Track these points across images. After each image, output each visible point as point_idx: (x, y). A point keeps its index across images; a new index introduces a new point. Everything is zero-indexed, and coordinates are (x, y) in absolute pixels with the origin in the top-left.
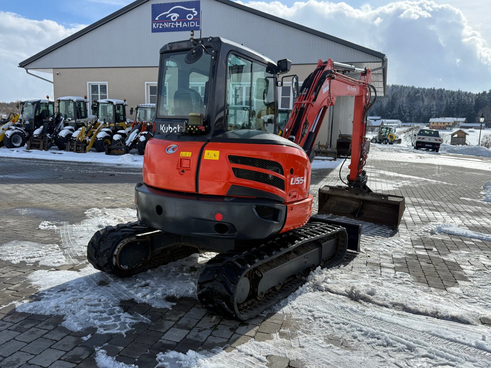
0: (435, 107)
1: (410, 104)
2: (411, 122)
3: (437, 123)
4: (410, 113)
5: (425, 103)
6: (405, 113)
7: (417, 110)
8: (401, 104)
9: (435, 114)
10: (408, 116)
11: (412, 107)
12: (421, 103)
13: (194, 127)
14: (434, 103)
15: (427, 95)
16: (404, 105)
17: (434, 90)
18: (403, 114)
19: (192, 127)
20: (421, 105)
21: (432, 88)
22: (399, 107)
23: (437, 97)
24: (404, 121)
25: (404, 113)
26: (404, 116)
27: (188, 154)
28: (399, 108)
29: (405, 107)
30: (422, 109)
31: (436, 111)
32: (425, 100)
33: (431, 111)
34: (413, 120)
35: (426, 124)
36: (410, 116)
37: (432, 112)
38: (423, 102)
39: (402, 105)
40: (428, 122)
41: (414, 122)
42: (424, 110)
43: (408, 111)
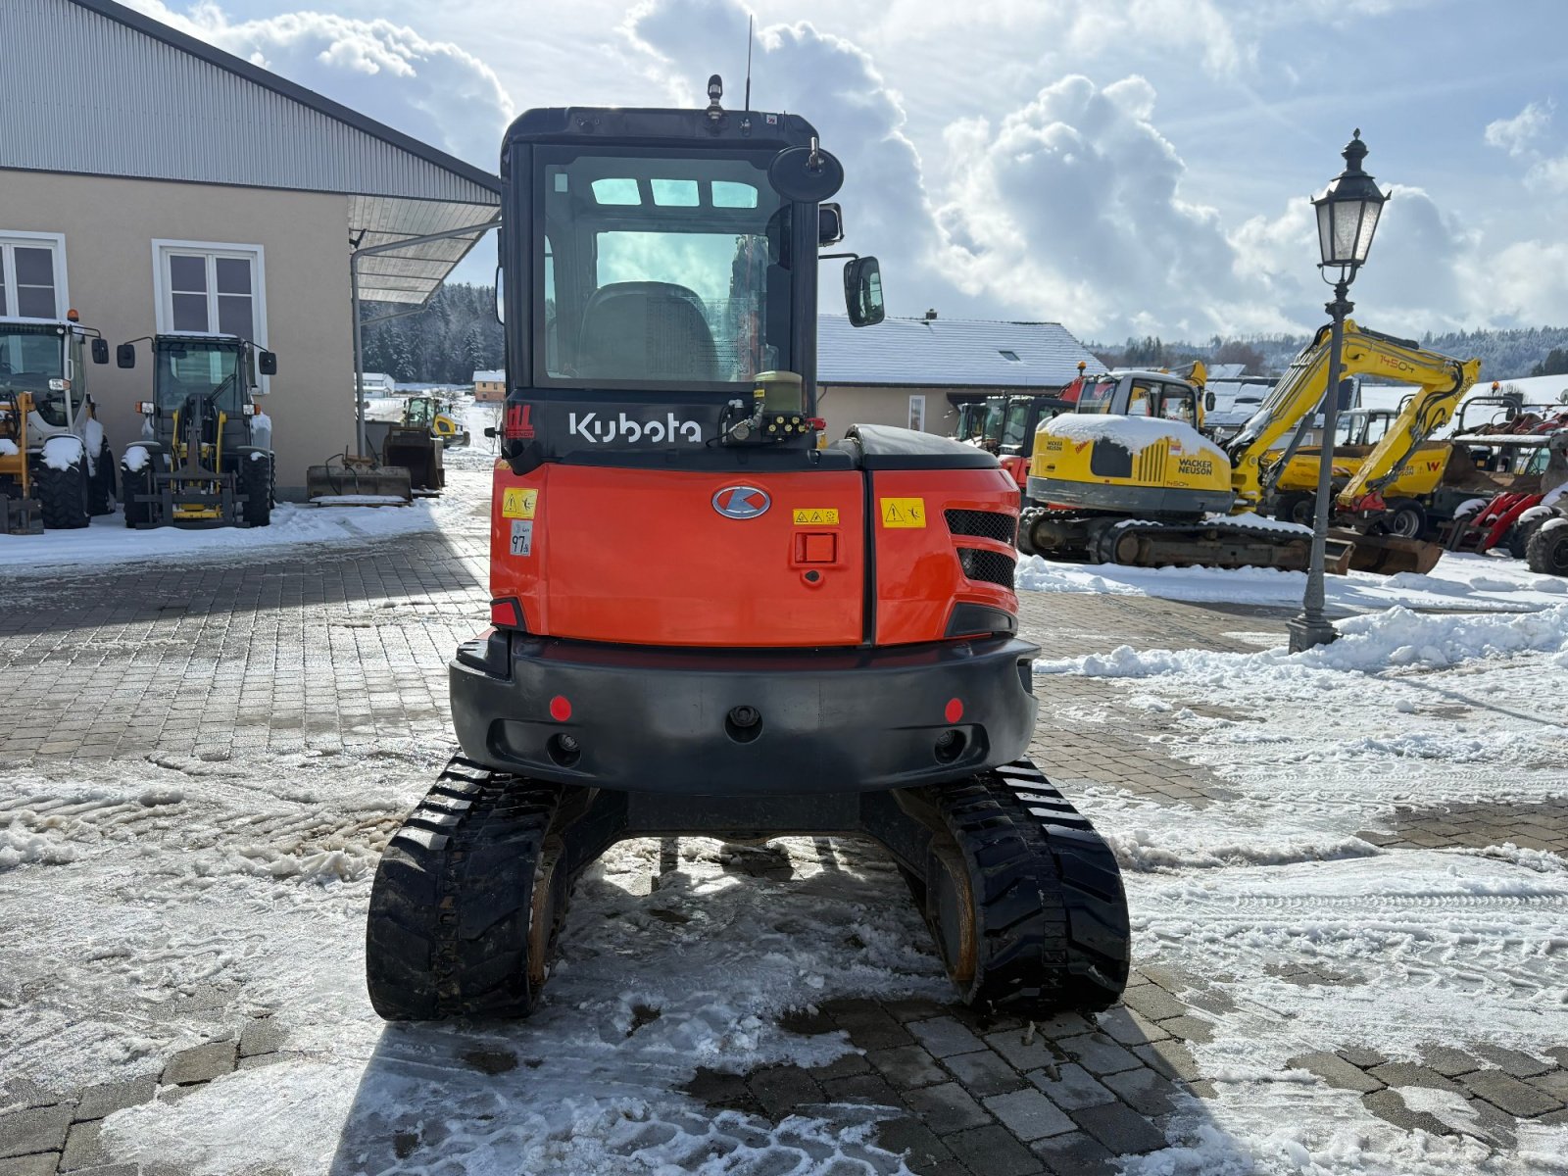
0: (480, 339)
1: (412, 329)
2: (419, 380)
3: (495, 384)
4: (413, 353)
5: (454, 327)
6: (399, 353)
7: (432, 346)
8: (384, 328)
9: (484, 358)
10: (408, 362)
11: (417, 336)
12: (441, 325)
13: (796, 421)
14: (476, 327)
15: (453, 304)
16: (395, 330)
17: (469, 289)
18: (395, 357)
19: (788, 421)
20: (442, 333)
21: (464, 285)
22: (381, 334)
23: (482, 310)
24: (401, 378)
25: (396, 353)
26: (396, 362)
27: (828, 516)
28: (382, 339)
29: (398, 336)
30: (447, 344)
31: (484, 350)
32: (451, 318)
33: (471, 349)
34: (425, 376)
35: (464, 387)
36: (417, 364)
37: (475, 354)
38: (447, 323)
39: (388, 331)
40: (469, 380)
41: (429, 382)
42: (453, 347)
43: (406, 347)
